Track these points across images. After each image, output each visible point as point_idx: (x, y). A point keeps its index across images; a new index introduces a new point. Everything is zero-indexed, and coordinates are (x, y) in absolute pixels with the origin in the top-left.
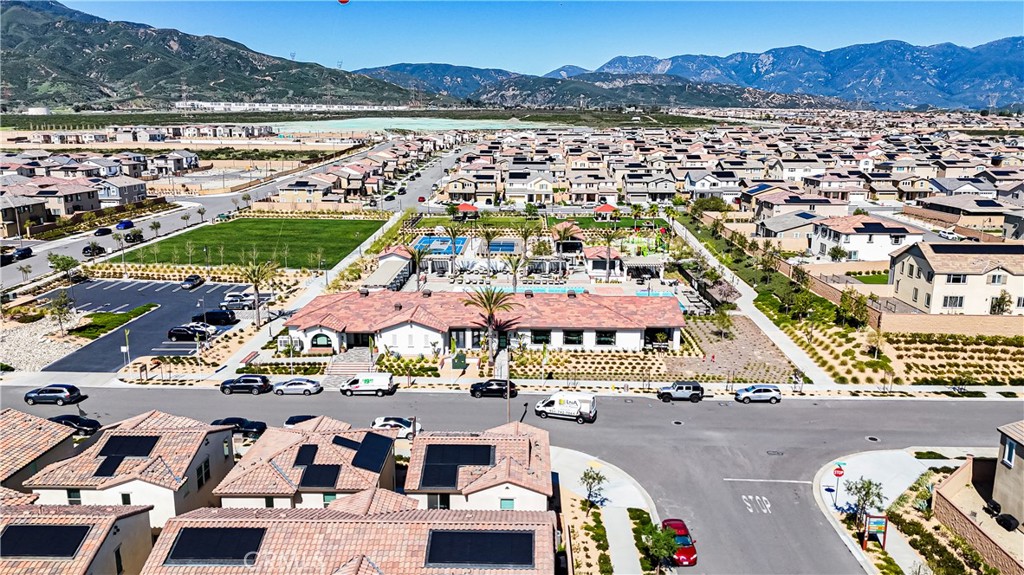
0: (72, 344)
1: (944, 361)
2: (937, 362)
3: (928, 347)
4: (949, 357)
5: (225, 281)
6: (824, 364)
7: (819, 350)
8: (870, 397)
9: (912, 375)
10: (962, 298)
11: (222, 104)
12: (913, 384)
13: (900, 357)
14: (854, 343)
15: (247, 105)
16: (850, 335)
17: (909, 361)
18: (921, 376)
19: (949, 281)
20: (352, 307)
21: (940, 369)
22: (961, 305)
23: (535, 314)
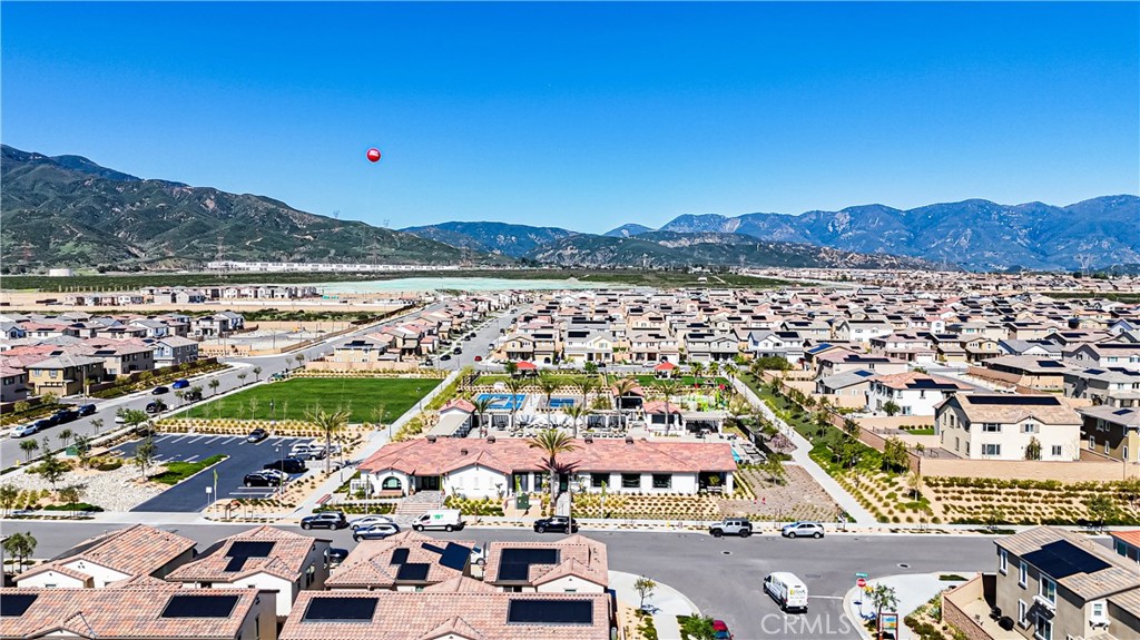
0: (154, 489)
1: (980, 503)
2: (973, 504)
3: (965, 490)
4: (984, 500)
5: (289, 435)
6: (868, 505)
7: (865, 495)
8: (908, 534)
9: (950, 515)
10: (998, 446)
11: (259, 264)
12: (951, 523)
13: (939, 499)
14: (897, 487)
15: (285, 265)
16: (894, 480)
17: (947, 503)
18: (958, 516)
19: (984, 429)
20: (421, 452)
21: (976, 510)
22: (998, 453)
23: (594, 458)
